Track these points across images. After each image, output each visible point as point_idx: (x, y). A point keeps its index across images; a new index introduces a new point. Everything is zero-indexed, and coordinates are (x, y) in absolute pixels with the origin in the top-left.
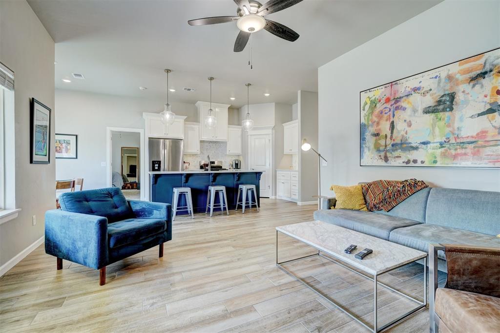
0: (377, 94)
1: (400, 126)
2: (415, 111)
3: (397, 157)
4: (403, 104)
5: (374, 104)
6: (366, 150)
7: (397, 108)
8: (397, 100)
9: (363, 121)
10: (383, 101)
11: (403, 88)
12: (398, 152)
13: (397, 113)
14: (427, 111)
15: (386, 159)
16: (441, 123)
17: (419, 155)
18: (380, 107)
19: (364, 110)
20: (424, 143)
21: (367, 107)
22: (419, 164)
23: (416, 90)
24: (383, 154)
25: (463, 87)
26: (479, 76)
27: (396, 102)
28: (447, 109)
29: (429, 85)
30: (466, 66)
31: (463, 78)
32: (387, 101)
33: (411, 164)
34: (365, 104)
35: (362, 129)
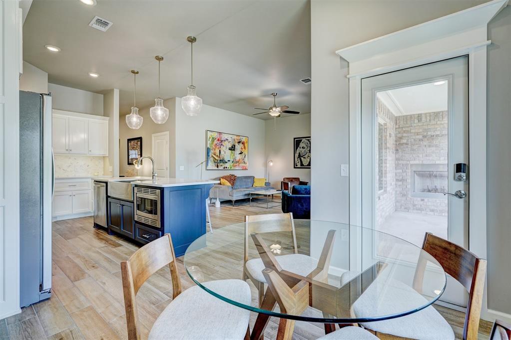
0: (215, 135)
1: (222, 153)
2: (227, 148)
3: (222, 166)
4: (223, 143)
5: (213, 139)
6: (210, 161)
7: (221, 145)
8: (222, 141)
9: (208, 146)
10: (217, 139)
11: (224, 137)
12: (221, 164)
13: (222, 147)
14: (230, 149)
15: (218, 167)
16: (232, 154)
17: (227, 165)
18: (216, 142)
19: (209, 140)
20: (229, 161)
21: (211, 139)
22: (227, 169)
23: (227, 140)
24: (216, 164)
25: (237, 144)
26: (239, 142)
27: (221, 142)
28: (234, 150)
29: (230, 139)
30: (237, 138)
31: (237, 141)
32: (218, 140)
33: (225, 169)
34: (210, 138)
35: (208, 150)
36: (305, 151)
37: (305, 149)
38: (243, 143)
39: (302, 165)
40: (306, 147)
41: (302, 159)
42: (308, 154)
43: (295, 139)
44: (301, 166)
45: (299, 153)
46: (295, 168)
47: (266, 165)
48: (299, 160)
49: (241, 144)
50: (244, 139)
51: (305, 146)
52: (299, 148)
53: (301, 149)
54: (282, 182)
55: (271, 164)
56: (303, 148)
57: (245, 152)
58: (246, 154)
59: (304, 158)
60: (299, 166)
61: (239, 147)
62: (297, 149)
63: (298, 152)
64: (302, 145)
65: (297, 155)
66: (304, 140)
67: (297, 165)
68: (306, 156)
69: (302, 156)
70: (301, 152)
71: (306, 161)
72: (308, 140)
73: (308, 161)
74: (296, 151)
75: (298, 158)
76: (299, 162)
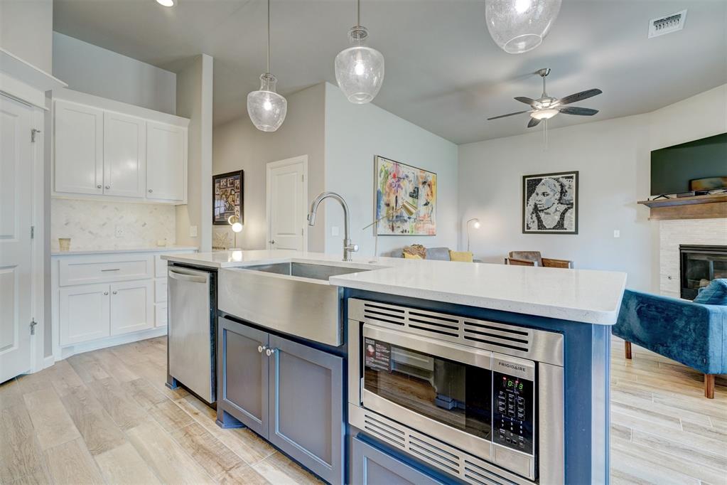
0: (390, 166)
1: (400, 201)
2: (406, 193)
3: (399, 227)
4: (401, 183)
5: (387, 174)
6: (380, 218)
7: (399, 186)
8: (399, 179)
9: (379, 188)
10: (392, 175)
11: (404, 171)
12: (398, 224)
13: (399, 189)
14: (411, 195)
15: (393, 230)
17: (407, 226)
18: (390, 179)
19: (380, 176)
20: (409, 218)
21: (383, 174)
22: (407, 234)
23: (407, 177)
24: (391, 224)
25: (421, 186)
26: (424, 183)
27: (399, 181)
28: (417, 197)
29: (411, 177)
30: (422, 174)
31: (421, 180)
32: (394, 176)
33: (404, 233)
34: (382, 171)
35: (378, 196)
36: (548, 200)
37: (548, 197)
38: (429, 185)
39: (541, 225)
40: (552, 193)
41: (542, 215)
42: (555, 206)
43: (524, 177)
44: (539, 229)
45: (536, 205)
46: (524, 232)
47: (460, 227)
48: (535, 218)
49: (426, 186)
50: (430, 178)
51: (549, 192)
52: (534, 195)
53: (541, 197)
54: (506, 259)
55: (477, 225)
56: (544, 194)
57: (433, 202)
58: (434, 205)
59: (547, 214)
60: (534, 227)
61: (423, 191)
62: (529, 197)
63: (532, 202)
64: (540, 189)
65: (529, 209)
66: (545, 179)
67: (529, 228)
68: (552, 210)
69: (543, 210)
70: (540, 203)
71: (550, 220)
72: (557, 180)
73: (555, 219)
74: (528, 200)
75: (533, 213)
76: (534, 222)
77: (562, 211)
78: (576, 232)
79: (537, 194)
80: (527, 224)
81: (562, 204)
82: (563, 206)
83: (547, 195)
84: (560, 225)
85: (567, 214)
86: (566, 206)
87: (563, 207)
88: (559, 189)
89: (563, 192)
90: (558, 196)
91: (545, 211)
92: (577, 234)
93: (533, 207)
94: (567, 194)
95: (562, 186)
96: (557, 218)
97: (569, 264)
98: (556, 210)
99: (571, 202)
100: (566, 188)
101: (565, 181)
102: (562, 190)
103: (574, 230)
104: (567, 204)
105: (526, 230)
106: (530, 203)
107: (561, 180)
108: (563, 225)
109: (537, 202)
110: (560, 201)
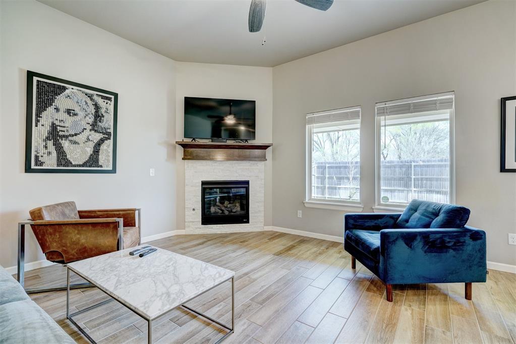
36: (75, 124)
37: (75, 118)
40: (81, 114)
41: (65, 144)
42: (87, 133)
43: (30, 75)
44: (58, 165)
45: (54, 127)
46: (28, 169)
51: (77, 110)
52: (50, 110)
53: (62, 115)
56: (69, 112)
59: (75, 143)
60: (50, 162)
62: (41, 109)
63: (46, 121)
64: (61, 101)
65: (40, 132)
66: (71, 89)
67: (38, 163)
68: (81, 138)
69: (66, 137)
70: (62, 124)
71: (77, 154)
72: (90, 97)
73: (86, 151)
74: (38, 115)
75: (48, 138)
76: (49, 153)
77: (96, 141)
78: (114, 171)
79: (57, 110)
80: (37, 157)
81: (96, 131)
82: (97, 134)
83: (75, 115)
84: (93, 161)
85: (104, 147)
86: (101, 136)
87: (97, 137)
88: (92, 109)
89: (98, 116)
90: (91, 120)
91: (70, 138)
92: (115, 172)
93: (48, 128)
94: (105, 119)
95: (97, 107)
96: (89, 150)
97: (137, 212)
98: (88, 139)
99: (108, 131)
100: (103, 111)
101: (100, 101)
102: (97, 112)
103: (111, 168)
104: (104, 133)
105: (33, 167)
106: (42, 121)
107: (95, 97)
108: (97, 161)
109: (57, 123)
110: (94, 127)
